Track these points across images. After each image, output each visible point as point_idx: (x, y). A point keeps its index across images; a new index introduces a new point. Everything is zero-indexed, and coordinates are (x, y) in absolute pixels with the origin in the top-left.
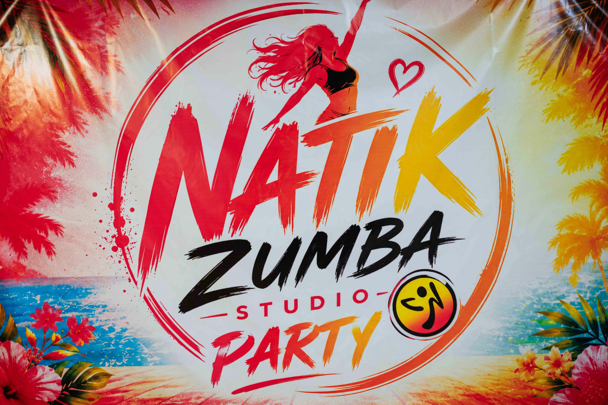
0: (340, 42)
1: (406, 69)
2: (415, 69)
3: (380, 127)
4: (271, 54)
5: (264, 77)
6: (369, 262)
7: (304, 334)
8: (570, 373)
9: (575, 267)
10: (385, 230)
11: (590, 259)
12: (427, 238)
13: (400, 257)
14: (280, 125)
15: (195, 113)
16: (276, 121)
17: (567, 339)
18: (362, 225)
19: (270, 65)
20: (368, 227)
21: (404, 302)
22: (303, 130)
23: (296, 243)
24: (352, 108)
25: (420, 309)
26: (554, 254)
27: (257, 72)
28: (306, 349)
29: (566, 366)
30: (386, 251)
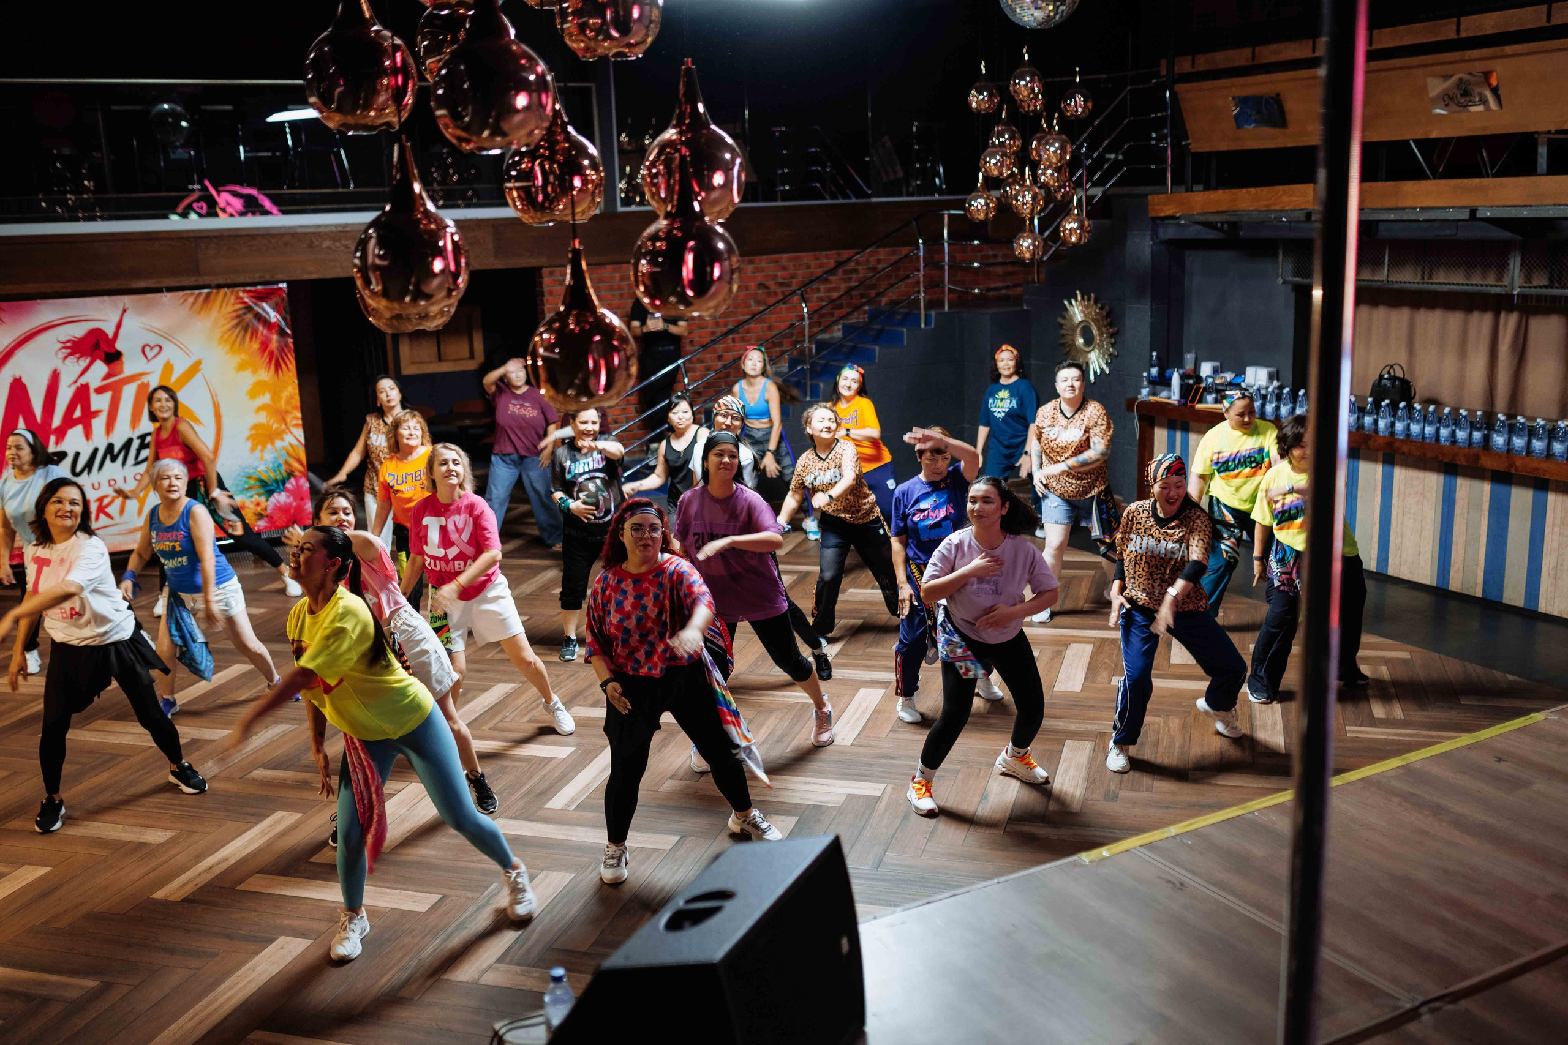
0: (111, 336)
1: (152, 348)
2: (157, 349)
4: (69, 345)
5: (65, 358)
7: (106, 501)
8: (266, 509)
9: (262, 451)
11: (269, 446)
14: (78, 384)
15: (24, 380)
16: (76, 382)
17: (261, 490)
18: (135, 437)
20: (139, 438)
22: (93, 386)
23: (96, 450)
24: (121, 372)
26: (249, 445)
27: (61, 355)
28: (108, 510)
29: (263, 505)
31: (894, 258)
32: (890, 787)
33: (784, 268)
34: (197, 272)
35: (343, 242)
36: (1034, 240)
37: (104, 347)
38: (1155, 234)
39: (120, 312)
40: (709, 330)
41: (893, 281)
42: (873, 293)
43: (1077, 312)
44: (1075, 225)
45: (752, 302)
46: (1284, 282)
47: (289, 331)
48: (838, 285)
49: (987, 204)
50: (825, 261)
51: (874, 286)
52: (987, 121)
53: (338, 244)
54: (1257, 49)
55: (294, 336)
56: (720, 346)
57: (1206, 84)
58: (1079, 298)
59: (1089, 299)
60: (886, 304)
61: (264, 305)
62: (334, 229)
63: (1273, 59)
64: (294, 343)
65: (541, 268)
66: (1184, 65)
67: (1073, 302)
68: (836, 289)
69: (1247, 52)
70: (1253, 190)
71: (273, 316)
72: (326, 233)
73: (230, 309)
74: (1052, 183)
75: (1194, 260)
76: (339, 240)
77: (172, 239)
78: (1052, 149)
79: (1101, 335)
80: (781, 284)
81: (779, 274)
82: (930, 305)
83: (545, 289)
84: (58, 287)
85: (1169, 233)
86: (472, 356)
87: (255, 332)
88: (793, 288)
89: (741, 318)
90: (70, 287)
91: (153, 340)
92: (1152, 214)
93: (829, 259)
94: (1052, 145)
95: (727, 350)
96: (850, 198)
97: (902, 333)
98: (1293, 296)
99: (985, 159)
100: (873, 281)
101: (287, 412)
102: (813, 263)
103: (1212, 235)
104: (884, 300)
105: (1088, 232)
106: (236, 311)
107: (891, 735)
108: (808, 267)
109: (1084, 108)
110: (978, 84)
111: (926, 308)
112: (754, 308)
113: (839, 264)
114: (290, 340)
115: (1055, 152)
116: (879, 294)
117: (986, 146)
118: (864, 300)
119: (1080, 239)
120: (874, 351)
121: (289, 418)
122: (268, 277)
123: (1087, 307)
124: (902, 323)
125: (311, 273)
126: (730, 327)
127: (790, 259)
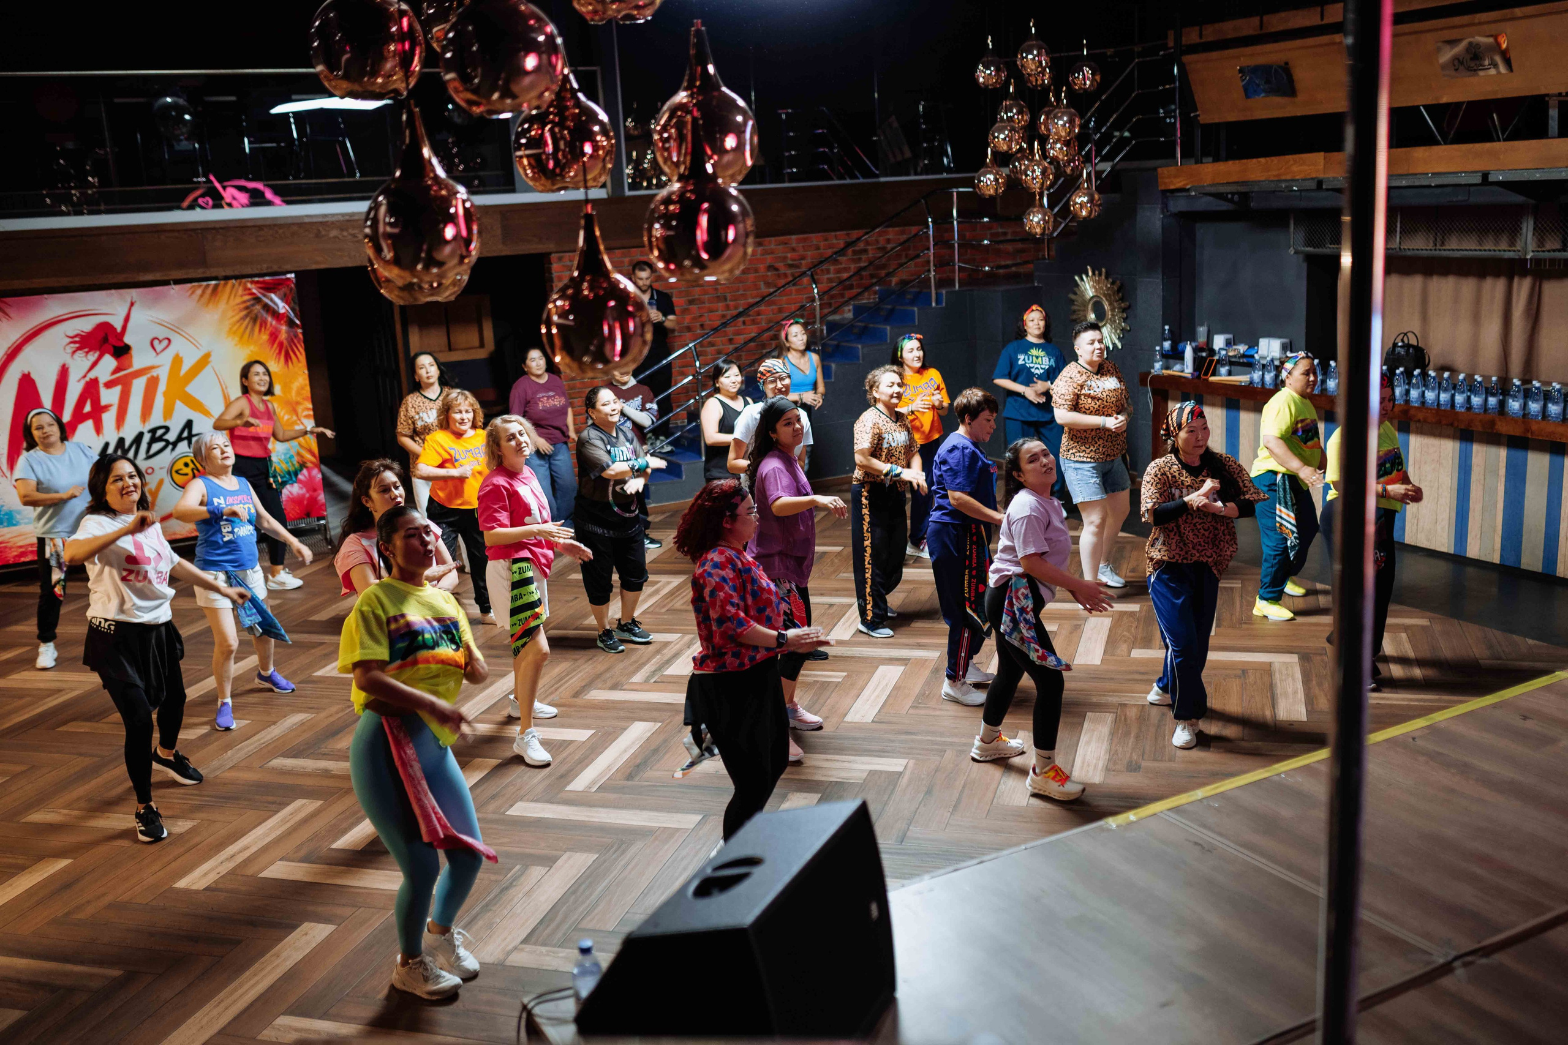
0: (119, 329)
1: (160, 342)
2: (166, 342)
3: (149, 376)
4: (77, 339)
5: (74, 352)
6: (152, 451)
10: (160, 432)
12: (185, 434)
13: (170, 447)
14: (87, 379)
15: (33, 376)
16: (85, 376)
18: (146, 431)
19: (77, 345)
20: (149, 431)
21: (177, 472)
22: (102, 380)
24: (130, 366)
25: (186, 474)
27: (69, 349)
30: (162, 444)
31: (905, 237)
32: (911, 762)
33: (793, 250)
34: (204, 263)
35: (351, 231)
36: (1044, 215)
37: (112, 340)
38: (1165, 206)
39: (128, 305)
40: (720, 312)
41: (904, 260)
42: (883, 273)
43: (1088, 287)
44: (1085, 199)
45: (762, 284)
46: (1296, 253)
47: (298, 322)
48: (848, 265)
49: (996, 180)
50: (835, 241)
51: (883, 267)
52: (995, 97)
53: (345, 234)
54: (1265, 18)
55: (303, 326)
56: (730, 329)
57: (1214, 55)
58: (1090, 273)
59: (1100, 275)
60: (897, 284)
61: (273, 296)
62: (341, 218)
63: (1281, 27)
64: (303, 334)
65: (550, 253)
66: (1192, 36)
67: (1084, 277)
68: (846, 270)
69: (1255, 21)
70: (1263, 160)
71: (282, 307)
72: (333, 223)
73: (239, 300)
74: (1061, 157)
75: (1204, 232)
76: (346, 230)
77: (178, 231)
78: (1061, 123)
79: (1113, 310)
80: (791, 266)
81: (789, 255)
82: (940, 284)
83: (555, 274)
84: (64, 281)
85: (1179, 205)
86: (482, 345)
87: (263, 324)
88: (804, 269)
89: (751, 300)
90: (77, 281)
91: (162, 333)
92: (1162, 187)
93: (838, 239)
94: (1061, 118)
95: (738, 333)
96: (857, 178)
97: (914, 312)
98: (1305, 265)
99: (993, 135)
100: (883, 261)
101: (298, 403)
102: (822, 244)
103: (1224, 206)
104: (894, 280)
105: (1099, 206)
106: (244, 302)
107: (912, 711)
108: (818, 248)
109: (1093, 80)
110: (985, 59)
111: (936, 288)
112: (764, 290)
113: (848, 245)
114: (300, 331)
115: (1064, 125)
116: (888, 275)
117: (995, 121)
118: (874, 281)
119: (1090, 212)
120: (885, 331)
121: (300, 409)
122: (275, 268)
123: (1098, 282)
124: (913, 303)
125: (318, 263)
126: (741, 309)
127: (799, 241)
